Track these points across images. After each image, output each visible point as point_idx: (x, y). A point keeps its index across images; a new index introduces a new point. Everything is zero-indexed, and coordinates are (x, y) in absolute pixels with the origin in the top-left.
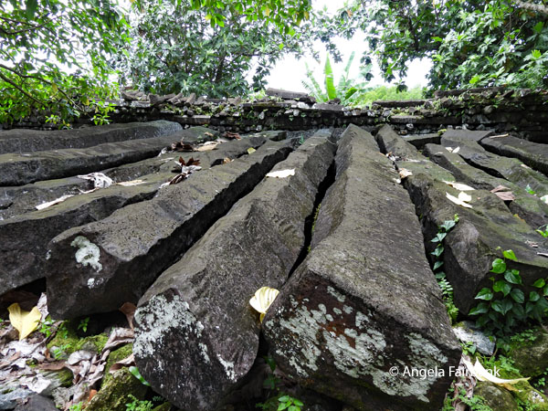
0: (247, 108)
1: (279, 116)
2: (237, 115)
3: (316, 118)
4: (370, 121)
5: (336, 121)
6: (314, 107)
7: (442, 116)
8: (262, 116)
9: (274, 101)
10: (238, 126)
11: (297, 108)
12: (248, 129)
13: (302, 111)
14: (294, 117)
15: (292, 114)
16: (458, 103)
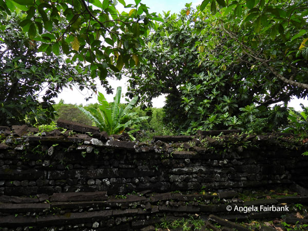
0: (34, 142)
1: (71, 152)
2: (21, 148)
3: (108, 154)
4: (156, 156)
5: (127, 157)
6: (107, 144)
7: (210, 152)
8: (50, 151)
9: (65, 136)
10: (20, 160)
11: (91, 145)
12: (33, 163)
13: (95, 147)
14: (87, 153)
15: (85, 150)
16: (221, 143)
